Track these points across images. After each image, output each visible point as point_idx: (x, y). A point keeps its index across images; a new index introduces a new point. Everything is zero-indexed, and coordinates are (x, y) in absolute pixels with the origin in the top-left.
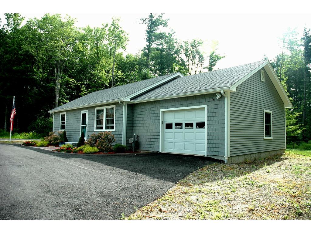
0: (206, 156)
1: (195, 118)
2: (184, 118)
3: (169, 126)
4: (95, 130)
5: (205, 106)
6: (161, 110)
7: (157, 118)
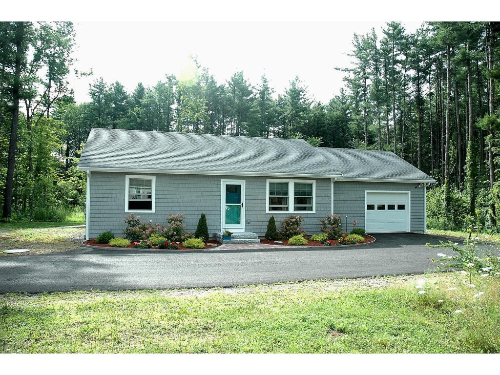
0: (410, 232)
1: (396, 201)
2: (386, 201)
3: (371, 207)
4: (268, 211)
5: (409, 192)
6: (366, 191)
7: (363, 199)
